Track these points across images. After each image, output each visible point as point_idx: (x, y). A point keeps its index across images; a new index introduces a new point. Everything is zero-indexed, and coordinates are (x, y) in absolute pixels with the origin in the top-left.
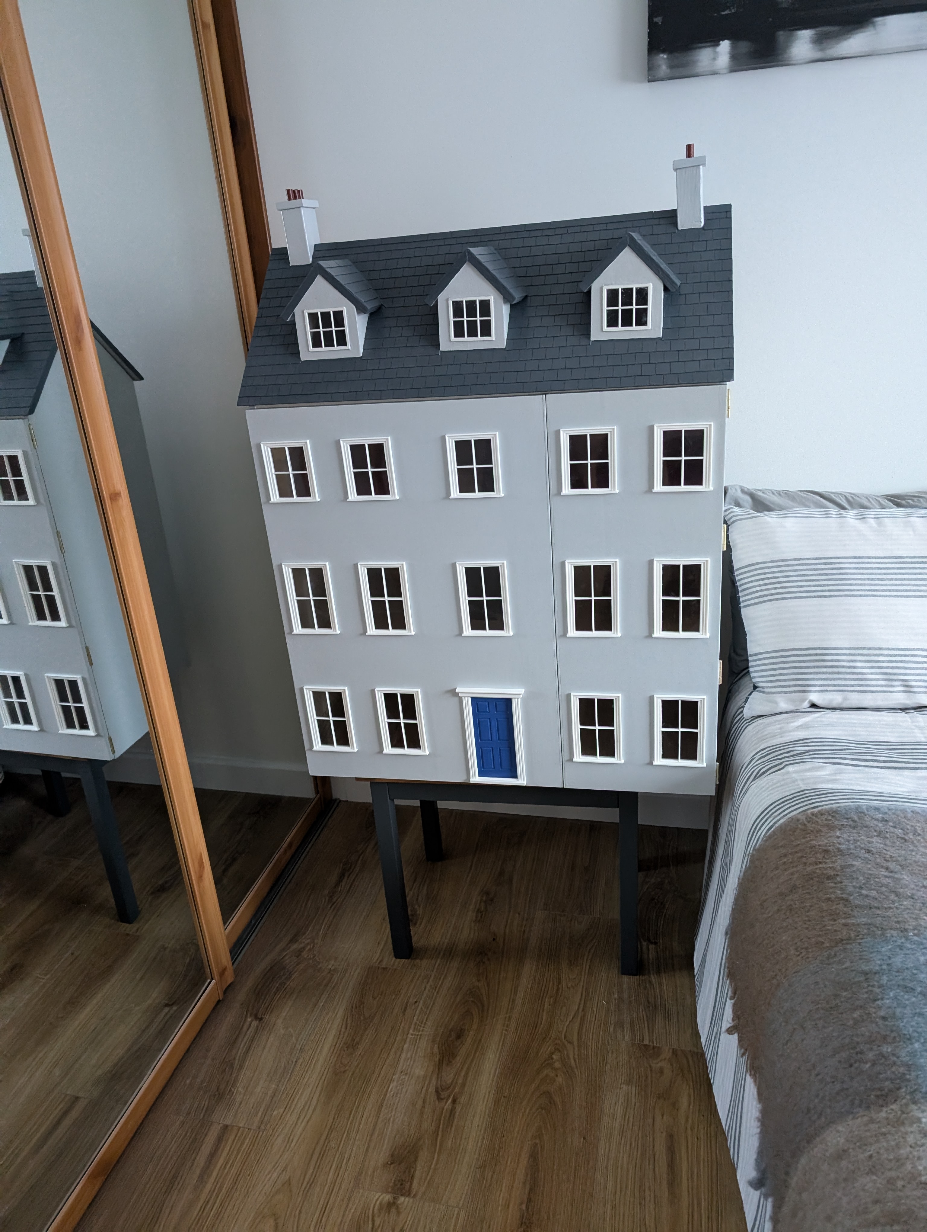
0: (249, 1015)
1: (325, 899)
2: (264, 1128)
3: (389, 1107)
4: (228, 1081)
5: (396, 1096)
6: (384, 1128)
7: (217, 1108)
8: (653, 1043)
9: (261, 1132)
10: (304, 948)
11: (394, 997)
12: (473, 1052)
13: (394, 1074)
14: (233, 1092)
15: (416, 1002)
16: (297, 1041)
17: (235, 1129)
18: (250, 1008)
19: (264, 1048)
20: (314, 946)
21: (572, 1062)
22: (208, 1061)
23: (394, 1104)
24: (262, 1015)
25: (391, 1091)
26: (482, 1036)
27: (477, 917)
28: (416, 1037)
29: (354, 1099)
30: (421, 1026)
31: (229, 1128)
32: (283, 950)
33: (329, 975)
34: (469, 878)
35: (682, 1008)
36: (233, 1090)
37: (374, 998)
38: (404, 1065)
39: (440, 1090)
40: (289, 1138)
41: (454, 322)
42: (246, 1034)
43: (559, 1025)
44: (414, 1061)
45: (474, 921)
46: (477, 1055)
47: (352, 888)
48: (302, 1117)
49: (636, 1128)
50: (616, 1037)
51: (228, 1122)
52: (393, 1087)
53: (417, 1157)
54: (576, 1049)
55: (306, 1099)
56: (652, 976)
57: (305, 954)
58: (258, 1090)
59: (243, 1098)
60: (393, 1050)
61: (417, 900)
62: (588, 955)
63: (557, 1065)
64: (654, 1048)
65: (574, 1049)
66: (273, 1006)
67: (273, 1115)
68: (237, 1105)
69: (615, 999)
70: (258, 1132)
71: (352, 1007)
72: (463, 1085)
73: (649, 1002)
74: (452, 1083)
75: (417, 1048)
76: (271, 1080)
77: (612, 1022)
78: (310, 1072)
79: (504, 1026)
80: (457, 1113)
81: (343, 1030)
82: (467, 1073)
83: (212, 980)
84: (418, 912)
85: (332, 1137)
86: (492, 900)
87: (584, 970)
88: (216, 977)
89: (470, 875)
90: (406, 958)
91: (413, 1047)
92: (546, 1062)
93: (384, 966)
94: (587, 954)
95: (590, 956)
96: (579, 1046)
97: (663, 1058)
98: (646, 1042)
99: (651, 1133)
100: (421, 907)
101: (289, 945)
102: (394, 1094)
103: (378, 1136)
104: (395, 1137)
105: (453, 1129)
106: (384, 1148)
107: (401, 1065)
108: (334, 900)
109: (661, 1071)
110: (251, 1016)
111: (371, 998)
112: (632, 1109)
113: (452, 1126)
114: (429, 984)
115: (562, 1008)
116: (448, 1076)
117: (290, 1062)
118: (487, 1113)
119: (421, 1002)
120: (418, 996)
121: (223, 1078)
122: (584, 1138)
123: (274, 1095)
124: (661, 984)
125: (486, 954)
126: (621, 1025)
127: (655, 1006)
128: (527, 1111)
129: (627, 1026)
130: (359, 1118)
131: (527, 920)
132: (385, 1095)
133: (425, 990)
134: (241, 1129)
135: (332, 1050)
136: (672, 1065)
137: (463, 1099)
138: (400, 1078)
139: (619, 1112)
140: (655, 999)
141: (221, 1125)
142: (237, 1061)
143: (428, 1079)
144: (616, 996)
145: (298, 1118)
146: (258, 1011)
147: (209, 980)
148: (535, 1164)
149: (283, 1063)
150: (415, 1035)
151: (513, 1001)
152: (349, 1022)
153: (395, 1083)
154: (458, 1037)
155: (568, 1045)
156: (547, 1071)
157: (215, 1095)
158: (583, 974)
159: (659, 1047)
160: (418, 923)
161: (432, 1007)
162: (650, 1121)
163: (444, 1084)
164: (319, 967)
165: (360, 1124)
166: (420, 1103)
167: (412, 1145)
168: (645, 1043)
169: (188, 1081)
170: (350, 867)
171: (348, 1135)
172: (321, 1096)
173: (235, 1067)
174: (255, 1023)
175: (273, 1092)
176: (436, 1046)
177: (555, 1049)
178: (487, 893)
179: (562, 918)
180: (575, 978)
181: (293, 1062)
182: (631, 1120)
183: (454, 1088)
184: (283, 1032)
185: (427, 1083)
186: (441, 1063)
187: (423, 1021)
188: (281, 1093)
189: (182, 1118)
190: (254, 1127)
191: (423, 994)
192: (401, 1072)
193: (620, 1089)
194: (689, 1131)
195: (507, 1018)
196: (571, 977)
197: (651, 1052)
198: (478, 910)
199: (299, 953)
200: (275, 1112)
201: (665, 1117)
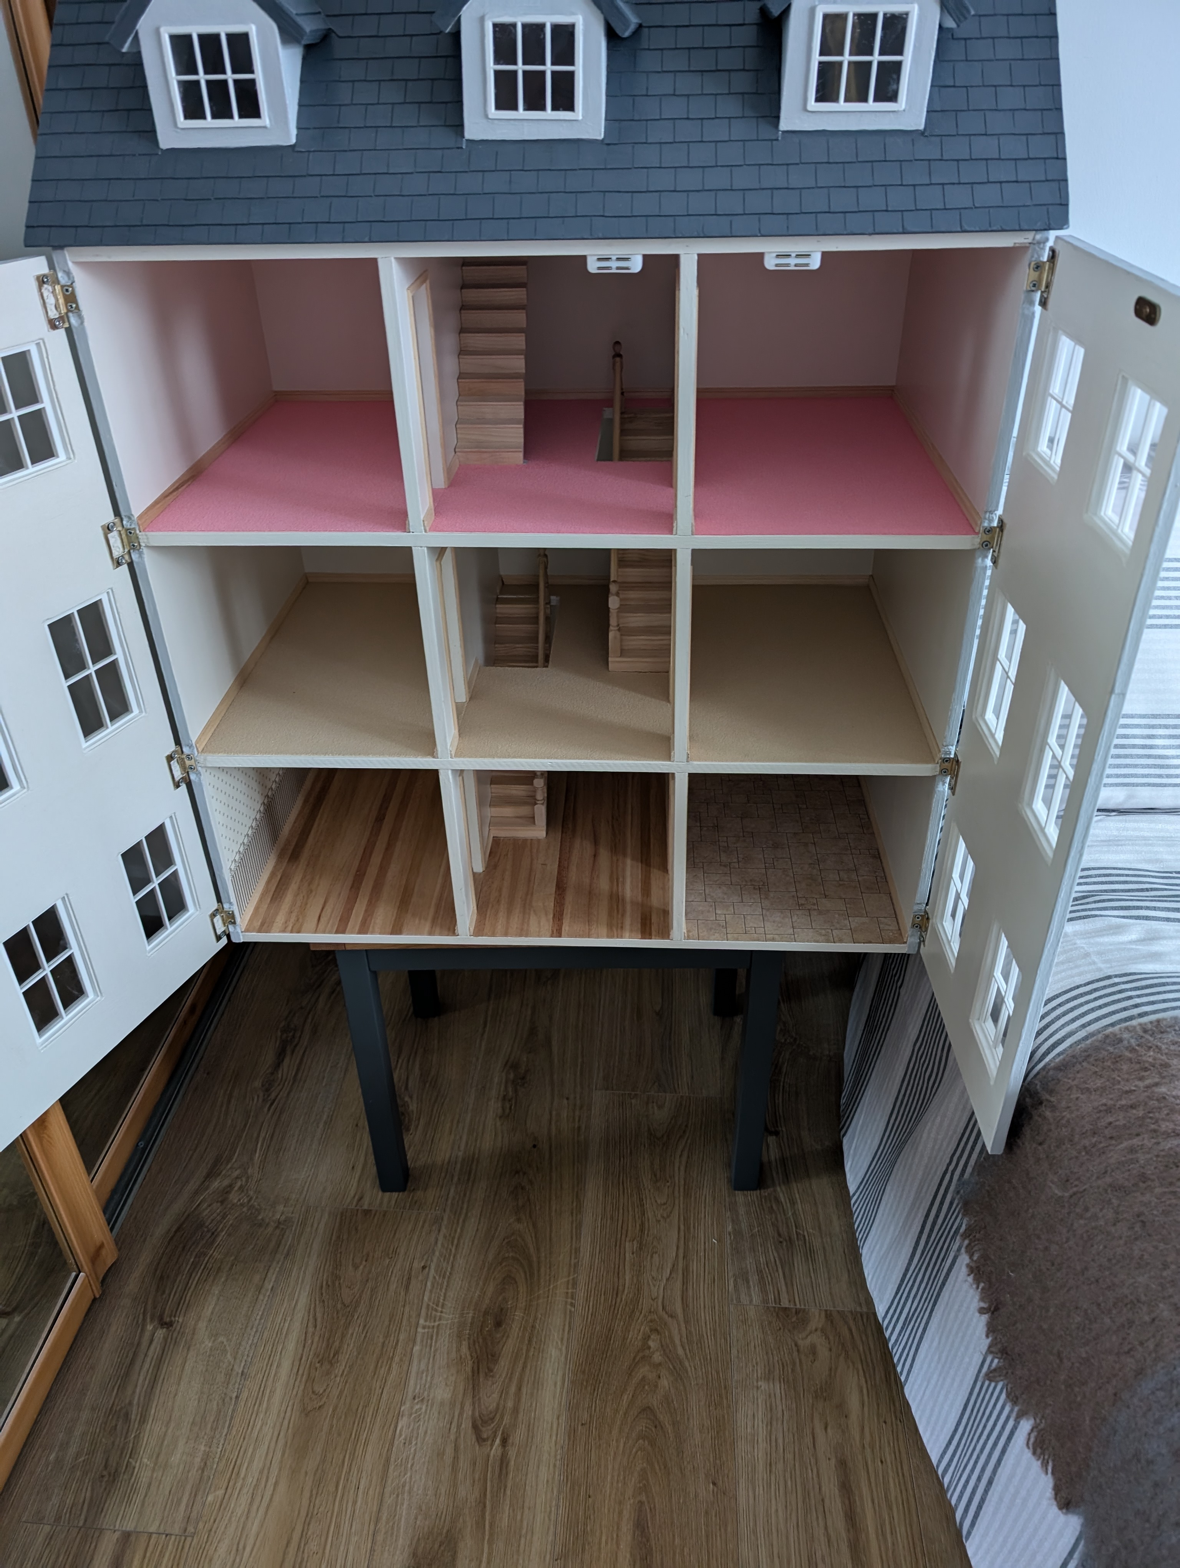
0: (148, 1320)
1: (258, 1096)
2: (193, 1530)
3: (401, 1465)
4: (123, 1448)
5: (410, 1443)
6: (396, 1506)
7: (108, 1502)
8: (795, 1305)
9: (189, 1539)
10: (231, 1186)
11: (387, 1261)
12: (525, 1348)
13: (402, 1403)
14: (134, 1468)
15: (424, 1268)
16: (235, 1359)
17: (143, 1539)
18: (149, 1306)
19: (180, 1378)
20: (247, 1181)
21: (680, 1351)
22: (85, 1415)
23: (407, 1458)
24: (170, 1317)
25: (401, 1435)
26: (536, 1318)
27: (503, 1109)
28: (431, 1330)
29: (341, 1457)
30: (436, 1311)
31: (133, 1538)
32: (197, 1193)
33: (278, 1232)
34: (484, 1044)
35: (829, 1240)
36: (133, 1463)
37: (356, 1267)
38: (416, 1385)
39: (479, 1423)
40: (238, 1544)
41: (497, 73)
42: (146, 1355)
43: (652, 1287)
44: (433, 1376)
45: (500, 1117)
46: (531, 1354)
47: (300, 1075)
48: (258, 1499)
49: (789, 1456)
50: (739, 1299)
51: (129, 1526)
52: (402, 1427)
53: (455, 1552)
54: (683, 1326)
55: (261, 1465)
56: (778, 1189)
57: (234, 1197)
58: (175, 1459)
59: (152, 1477)
60: (397, 1359)
61: (406, 1088)
62: (680, 1162)
63: (657, 1357)
64: (797, 1312)
65: (679, 1325)
66: (188, 1298)
67: (207, 1503)
68: (142, 1492)
69: (730, 1234)
70: (183, 1538)
71: (322, 1287)
72: (516, 1410)
73: (779, 1235)
74: (497, 1408)
75: (435, 1351)
76: (197, 1436)
77: (731, 1274)
78: (261, 1416)
79: (567, 1298)
80: (512, 1463)
81: (311, 1329)
82: (519, 1389)
83: (80, 1272)
84: (411, 1108)
85: (309, 1533)
86: (523, 1078)
87: (677, 1188)
88: (86, 1268)
89: (486, 1036)
90: (399, 1191)
91: (428, 1349)
92: (641, 1355)
93: (366, 1207)
94: (677, 1160)
95: (684, 1163)
96: (687, 1322)
97: (814, 1328)
98: (785, 1303)
99: (813, 1461)
100: (415, 1097)
101: (206, 1183)
102: (405, 1439)
103: (387, 1523)
104: (416, 1518)
105: (508, 1492)
106: (401, 1541)
107: (412, 1382)
108: (273, 1096)
109: (813, 1350)
110: (152, 1319)
111: (350, 1267)
112: (780, 1423)
113: (506, 1487)
114: (442, 1234)
115: (652, 1257)
116: (490, 1398)
117: (227, 1399)
118: (559, 1457)
119: (433, 1267)
120: (425, 1257)
121: (113, 1443)
122: (714, 1484)
123: (206, 1463)
124: (793, 1203)
125: (524, 1173)
126: (743, 1276)
127: (790, 1238)
128: (622, 1445)
129: (754, 1279)
130: (352, 1492)
131: (581, 1108)
132: (392, 1444)
133: (436, 1243)
134: (154, 1536)
135: (295, 1370)
136: (827, 1338)
137: (518, 1437)
138: (412, 1408)
139: (762, 1433)
140: (788, 1226)
141: (117, 1534)
142: (135, 1408)
143: (458, 1406)
144: (730, 1228)
145: (251, 1504)
146: (164, 1312)
147: (74, 1274)
148: (644, 1540)
149: (215, 1403)
150: (429, 1327)
151: (576, 1253)
152: (319, 1315)
153: (405, 1419)
154: (498, 1324)
155: (669, 1320)
156: (644, 1370)
157: (103, 1476)
158: (676, 1193)
159: (804, 1310)
160: (412, 1127)
161: (450, 1273)
162: (808, 1440)
163: (485, 1413)
164: (260, 1217)
165: (355, 1503)
166: (449, 1451)
167: (445, 1531)
168: (783, 1305)
169: (52, 1457)
170: (293, 1037)
171: (338, 1526)
172: (286, 1455)
173: (132, 1421)
174: (161, 1333)
175: (202, 1460)
176: (465, 1344)
177: (651, 1330)
178: (515, 1066)
179: (633, 1101)
180: (665, 1204)
181: (231, 1398)
182: (780, 1441)
183: (502, 1417)
184: (210, 1345)
185: (456, 1414)
186: (476, 1372)
187: (439, 1301)
188: (216, 1460)
189: (47, 1528)
190: (176, 1530)
191: (434, 1252)
192: (414, 1398)
193: (758, 1388)
194: (868, 1451)
195: (571, 1282)
196: (659, 1202)
197: (794, 1319)
198: (504, 1096)
199: (224, 1195)
200: (210, 1498)
201: (829, 1430)
